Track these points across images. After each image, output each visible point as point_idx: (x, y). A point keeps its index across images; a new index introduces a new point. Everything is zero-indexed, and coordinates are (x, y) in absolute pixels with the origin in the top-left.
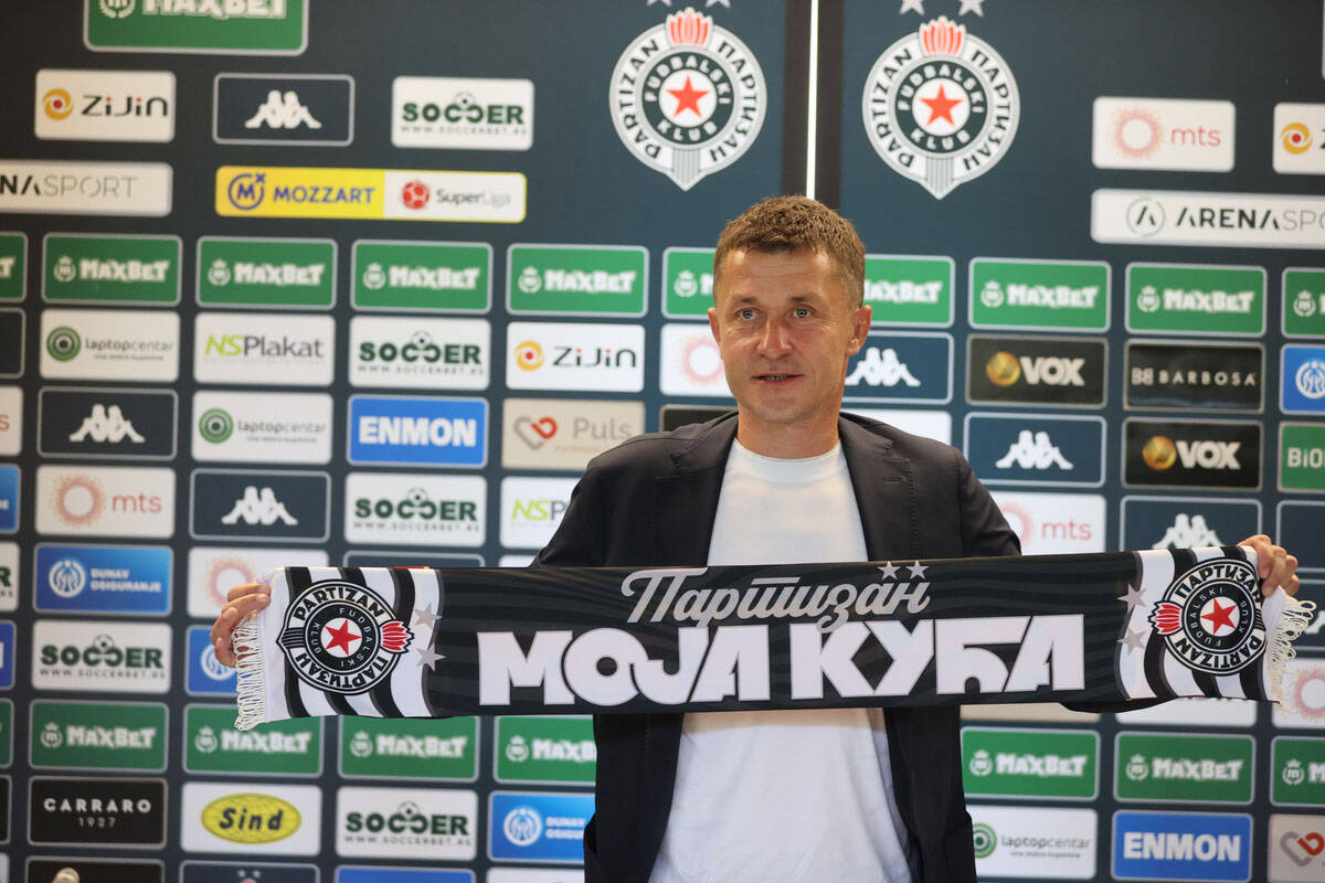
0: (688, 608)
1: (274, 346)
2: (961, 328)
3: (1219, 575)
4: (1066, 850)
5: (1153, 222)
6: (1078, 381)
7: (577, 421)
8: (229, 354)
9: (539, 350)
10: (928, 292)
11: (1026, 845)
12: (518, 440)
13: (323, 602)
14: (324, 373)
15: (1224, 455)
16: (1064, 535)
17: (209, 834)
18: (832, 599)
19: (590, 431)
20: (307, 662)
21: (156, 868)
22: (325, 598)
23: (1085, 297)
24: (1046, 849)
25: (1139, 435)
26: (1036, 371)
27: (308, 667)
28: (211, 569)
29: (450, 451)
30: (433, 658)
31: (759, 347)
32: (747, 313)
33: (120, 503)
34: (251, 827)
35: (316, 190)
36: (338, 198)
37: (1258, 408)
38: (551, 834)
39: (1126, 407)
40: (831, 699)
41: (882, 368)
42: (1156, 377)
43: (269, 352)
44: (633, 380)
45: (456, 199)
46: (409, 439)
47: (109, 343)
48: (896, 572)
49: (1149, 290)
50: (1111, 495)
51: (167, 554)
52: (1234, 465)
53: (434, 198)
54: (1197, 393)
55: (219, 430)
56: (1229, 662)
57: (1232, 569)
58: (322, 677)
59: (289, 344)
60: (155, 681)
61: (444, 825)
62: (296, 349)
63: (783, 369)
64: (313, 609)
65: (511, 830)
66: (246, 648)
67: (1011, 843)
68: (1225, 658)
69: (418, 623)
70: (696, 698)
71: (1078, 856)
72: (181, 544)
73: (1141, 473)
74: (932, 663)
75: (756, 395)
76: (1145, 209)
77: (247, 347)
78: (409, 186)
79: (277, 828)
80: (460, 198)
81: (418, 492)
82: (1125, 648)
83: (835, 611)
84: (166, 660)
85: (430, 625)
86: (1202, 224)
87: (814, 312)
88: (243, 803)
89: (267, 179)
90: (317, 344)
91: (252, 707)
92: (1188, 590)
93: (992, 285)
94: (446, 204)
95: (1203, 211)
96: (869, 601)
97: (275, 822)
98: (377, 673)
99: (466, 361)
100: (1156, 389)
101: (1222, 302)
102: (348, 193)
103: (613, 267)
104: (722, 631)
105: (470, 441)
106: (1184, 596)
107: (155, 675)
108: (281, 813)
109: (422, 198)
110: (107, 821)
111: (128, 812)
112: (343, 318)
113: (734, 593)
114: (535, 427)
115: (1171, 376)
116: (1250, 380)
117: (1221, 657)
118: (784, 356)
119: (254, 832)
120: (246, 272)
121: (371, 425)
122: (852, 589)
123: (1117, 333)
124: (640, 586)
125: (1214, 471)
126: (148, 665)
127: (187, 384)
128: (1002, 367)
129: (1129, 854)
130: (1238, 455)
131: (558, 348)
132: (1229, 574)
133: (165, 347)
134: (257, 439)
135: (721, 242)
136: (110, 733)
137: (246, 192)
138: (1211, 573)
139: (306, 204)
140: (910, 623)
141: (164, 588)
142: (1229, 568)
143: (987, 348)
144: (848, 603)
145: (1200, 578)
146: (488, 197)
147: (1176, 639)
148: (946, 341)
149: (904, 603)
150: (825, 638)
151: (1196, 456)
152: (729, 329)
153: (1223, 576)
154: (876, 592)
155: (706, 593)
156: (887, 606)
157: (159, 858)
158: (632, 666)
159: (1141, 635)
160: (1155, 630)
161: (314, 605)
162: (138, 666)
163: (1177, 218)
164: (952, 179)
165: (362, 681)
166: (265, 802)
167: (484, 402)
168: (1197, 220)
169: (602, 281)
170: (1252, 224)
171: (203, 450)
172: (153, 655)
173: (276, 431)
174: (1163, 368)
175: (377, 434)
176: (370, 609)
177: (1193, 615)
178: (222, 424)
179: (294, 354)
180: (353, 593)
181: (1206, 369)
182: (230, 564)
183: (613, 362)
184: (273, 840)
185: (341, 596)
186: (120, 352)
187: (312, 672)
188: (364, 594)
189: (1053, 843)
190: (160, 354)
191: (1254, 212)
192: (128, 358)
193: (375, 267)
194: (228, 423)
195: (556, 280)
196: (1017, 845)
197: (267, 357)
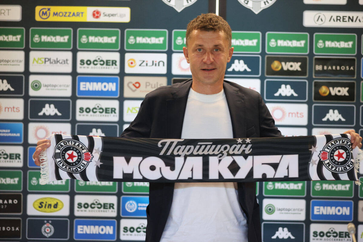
0: (178, 151)
1: (53, 61)
2: (263, 53)
3: (340, 143)
4: (296, 212)
5: (322, 20)
6: (299, 69)
7: (147, 83)
8: (40, 63)
9: (135, 61)
10: (253, 43)
11: (284, 210)
12: (129, 89)
13: (66, 145)
14: (69, 69)
15: (344, 91)
16: (295, 116)
17: (35, 210)
18: (222, 149)
19: (150, 86)
20: (61, 163)
21: (19, 220)
22: (66, 144)
23: (301, 44)
24: (290, 212)
25: (318, 86)
26: (286, 66)
27: (62, 164)
28: (35, 129)
29: (108, 93)
30: (100, 164)
32: (200, 50)
33: (7, 109)
34: (48, 207)
35: (66, 13)
36: (73, 15)
37: (354, 77)
38: (140, 209)
39: (314, 77)
40: (221, 179)
41: (239, 66)
42: (323, 68)
43: (52, 63)
44: (164, 70)
45: (109, 15)
46: (95, 89)
47: (3, 60)
48: (242, 141)
49: (321, 41)
50: (310, 104)
51: (22, 125)
52: (347, 94)
53: (102, 15)
54: (335, 72)
55: (37, 87)
56: (343, 169)
57: (344, 141)
58: (66, 168)
59: (58, 60)
60: (19, 163)
61: (107, 206)
62: (60, 62)
63: (211, 67)
64: (63, 147)
65: (127, 208)
66: (43, 160)
67: (279, 210)
68: (342, 168)
69: (95, 153)
70: (180, 178)
71: (300, 214)
72: (26, 122)
73: (319, 97)
74: (252, 169)
75: (201, 75)
76: (319, 16)
77: (45, 61)
78: (94, 11)
79: (56, 208)
80: (110, 15)
81: (98, 105)
82: (311, 165)
83: (223, 153)
84: (22, 157)
85: (99, 154)
86: (337, 21)
87: (220, 50)
88: (46, 200)
89: (51, 9)
90: (67, 60)
91: (45, 177)
92: (330, 147)
93: (273, 40)
94: (106, 17)
95: (337, 17)
96: (234, 150)
97: (56, 206)
98: (82, 168)
99: (112, 65)
100: (323, 72)
101: (343, 45)
102: (76, 14)
103: (157, 36)
104: (188, 158)
105: (114, 89)
106: (329, 149)
107: (18, 162)
108: (57, 203)
109: (99, 15)
110: (4, 207)
111: (10, 203)
112: (75, 52)
113: (192, 147)
114: (134, 85)
115: (328, 67)
116: (352, 68)
117: (340, 168)
118: (212, 63)
119: (49, 209)
120: (45, 38)
121: (84, 85)
122: (228, 146)
123: (311, 54)
124: (163, 144)
125: (341, 96)
126: (16, 159)
127: (27, 73)
128: (276, 65)
129: (315, 213)
130: (348, 91)
131: (140, 61)
132: (343, 142)
133: (20, 61)
134: (49, 89)
136: (5, 180)
137: (44, 14)
138: (337, 142)
139: (63, 17)
140: (246, 157)
141: (21, 135)
142: (343, 140)
143: (271, 59)
144: (227, 150)
145: (334, 144)
146: (119, 15)
147: (326, 162)
148: (258, 58)
149: (244, 151)
150: (220, 161)
151: (335, 91)
153: (341, 143)
154: (236, 147)
155: (184, 147)
156: (239, 151)
157: (20, 217)
158: (160, 168)
159: (316, 161)
160: (320, 159)
161: (63, 146)
162: (13, 159)
163: (330, 18)
164: (261, 8)
165: (78, 170)
166: (53, 200)
167: (118, 77)
168: (335, 20)
169: (154, 40)
170: (352, 21)
171: (32, 93)
172: (18, 155)
173: (55, 87)
174: (325, 65)
175: (85, 88)
176: (80, 148)
177: (332, 155)
178: (38, 85)
179: (60, 63)
180: (75, 143)
181: (338, 65)
182: (41, 128)
183: (157, 65)
184: (55, 211)
185: (72, 144)
186: (6, 63)
187: (63, 166)
188: (79, 143)
189: (292, 210)
190: (19, 63)
191: (353, 17)
192: (9, 65)
193: (84, 36)
194: (40, 84)
195: (140, 40)
196: (281, 211)
197: (51, 64)
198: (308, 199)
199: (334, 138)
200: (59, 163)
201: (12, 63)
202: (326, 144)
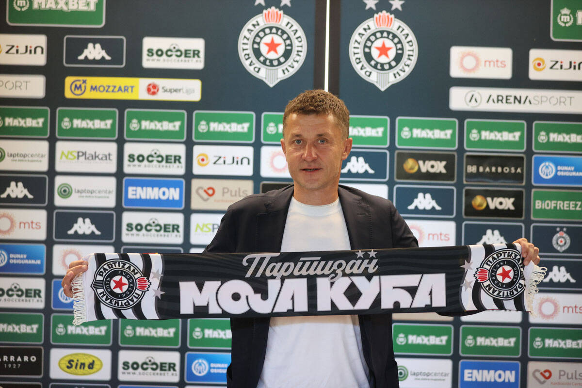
0: (272, 270)
1: (90, 155)
2: (392, 148)
3: (504, 256)
4: (439, 377)
5: (476, 101)
6: (444, 171)
7: (224, 189)
8: (70, 159)
9: (207, 158)
10: (378, 132)
11: (421, 375)
12: (198, 197)
13: (111, 269)
14: (113, 169)
15: (508, 204)
16: (438, 239)
17: (62, 371)
18: (335, 267)
19: (229, 193)
20: (104, 295)
21: (39, 386)
22: (112, 266)
23: (446, 134)
24: (430, 377)
25: (471, 195)
26: (426, 167)
27: (105, 297)
28: (63, 253)
29: (168, 202)
30: (160, 293)
31: (303, 156)
32: (298, 141)
33: (22, 225)
34: (80, 368)
35: (109, 87)
36: (119, 90)
37: (522, 183)
38: (212, 371)
40: (334, 311)
41: (358, 165)
42: (478, 169)
43: (88, 158)
44: (248, 171)
45: (170, 91)
46: (150, 197)
47: (18, 154)
48: (363, 255)
49: (475, 131)
50: (458, 221)
51: (44, 247)
52: (512, 208)
53: (161, 90)
54: (495, 176)
55: (66, 192)
56: (509, 294)
58: (111, 302)
59: (97, 155)
60: (38, 303)
61: (165, 367)
62: (100, 157)
63: (313, 166)
64: (107, 272)
65: (195, 369)
66: (77, 289)
67: (414, 374)
69: (153, 278)
70: (275, 311)
71: (444, 380)
72: (49, 243)
73: (471, 211)
74: (379, 295)
75: (302, 177)
76: (473, 96)
77: (78, 156)
78: (150, 85)
79: (92, 368)
80: (173, 91)
81: (154, 220)
82: (464, 288)
83: (337, 272)
84: (43, 294)
85: (158, 279)
86: (498, 102)
87: (327, 141)
88: (77, 357)
89: (87, 82)
90: (109, 155)
91: (80, 315)
92: (491, 263)
93: (406, 129)
94: (166, 93)
95: (498, 96)
96: (351, 268)
97: (91, 366)
98: (135, 300)
99: (175, 162)
100: (478, 175)
101: (506, 136)
102: (123, 88)
103: (240, 121)
104: (287, 281)
105: (177, 197)
106: (489, 265)
107: (38, 301)
108: (93, 361)
109: (156, 90)
110: (17, 366)
111: (26, 361)
112: (121, 143)
113: (292, 264)
114: (205, 191)
115: (484, 169)
116: (519, 170)
117: (506, 292)
118: (314, 160)
119: (82, 370)
120: (78, 123)
121: (133, 191)
122: (344, 262)
123: (461, 150)
124: (250, 261)
125: (503, 211)
126: (35, 296)
127: (52, 172)
128: (410, 165)
129: (466, 379)
130: (514, 204)
131: (215, 156)
132: (509, 255)
133: (42, 156)
134: (83, 197)
135: (286, 110)
136: (18, 327)
137: (78, 88)
138: (501, 255)
139: (104, 93)
140: (369, 277)
141: (42, 262)
142: (509, 253)
143: (404, 156)
144: (342, 268)
145: (496, 257)
146: (184, 90)
147: (486, 284)
148: (385, 154)
149: (367, 269)
150: (332, 284)
151: (495, 204)
152: (290, 149)
153: (506, 256)
154: (354, 264)
155: (280, 264)
156: (359, 270)
157: (40, 382)
158: (247, 297)
159: (470, 282)
160: (477, 280)
161: (107, 270)
162: (31, 297)
163: (487, 99)
164: (389, 83)
165: (129, 304)
166: (87, 357)
167: (183, 180)
168: (496, 100)
169: (235, 127)
170: (520, 102)
171: (59, 201)
172: (37, 292)
173: (92, 193)
174: (481, 165)
175: (136, 195)
176: (132, 272)
177: (493, 274)
178: (67, 190)
179: (99, 159)
180: (124, 265)
181: (500, 166)
182: (71, 252)
183: (239, 162)
184: (90, 374)
185: (119, 266)
186: (22, 158)
187: (106, 300)
188: (129, 265)
189: (433, 374)
190: (40, 159)
191: (520, 97)
192: (26, 161)
193: (135, 121)
194: (70, 189)
195: (215, 126)
196: (417, 375)
197: (87, 160)
198: (455, 358)
199: (496, 250)
200: (101, 296)
201: (31, 159)
202: (485, 259)
